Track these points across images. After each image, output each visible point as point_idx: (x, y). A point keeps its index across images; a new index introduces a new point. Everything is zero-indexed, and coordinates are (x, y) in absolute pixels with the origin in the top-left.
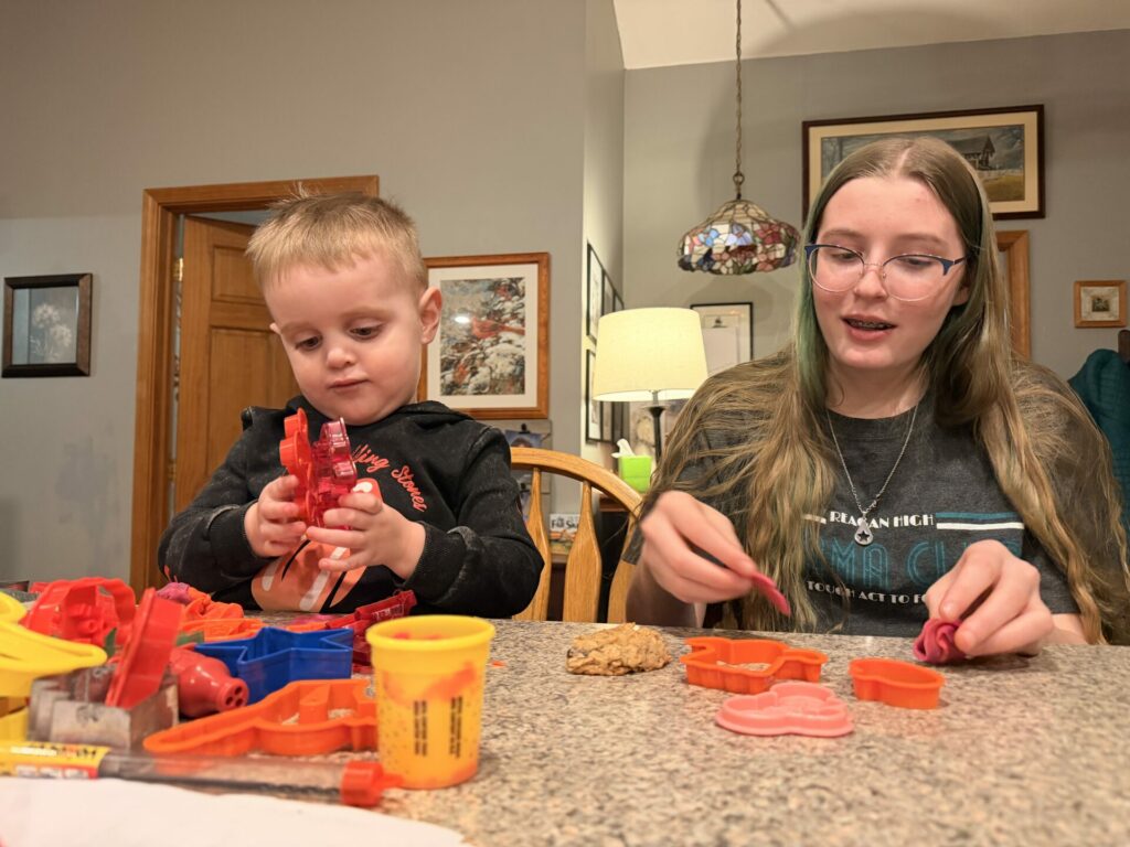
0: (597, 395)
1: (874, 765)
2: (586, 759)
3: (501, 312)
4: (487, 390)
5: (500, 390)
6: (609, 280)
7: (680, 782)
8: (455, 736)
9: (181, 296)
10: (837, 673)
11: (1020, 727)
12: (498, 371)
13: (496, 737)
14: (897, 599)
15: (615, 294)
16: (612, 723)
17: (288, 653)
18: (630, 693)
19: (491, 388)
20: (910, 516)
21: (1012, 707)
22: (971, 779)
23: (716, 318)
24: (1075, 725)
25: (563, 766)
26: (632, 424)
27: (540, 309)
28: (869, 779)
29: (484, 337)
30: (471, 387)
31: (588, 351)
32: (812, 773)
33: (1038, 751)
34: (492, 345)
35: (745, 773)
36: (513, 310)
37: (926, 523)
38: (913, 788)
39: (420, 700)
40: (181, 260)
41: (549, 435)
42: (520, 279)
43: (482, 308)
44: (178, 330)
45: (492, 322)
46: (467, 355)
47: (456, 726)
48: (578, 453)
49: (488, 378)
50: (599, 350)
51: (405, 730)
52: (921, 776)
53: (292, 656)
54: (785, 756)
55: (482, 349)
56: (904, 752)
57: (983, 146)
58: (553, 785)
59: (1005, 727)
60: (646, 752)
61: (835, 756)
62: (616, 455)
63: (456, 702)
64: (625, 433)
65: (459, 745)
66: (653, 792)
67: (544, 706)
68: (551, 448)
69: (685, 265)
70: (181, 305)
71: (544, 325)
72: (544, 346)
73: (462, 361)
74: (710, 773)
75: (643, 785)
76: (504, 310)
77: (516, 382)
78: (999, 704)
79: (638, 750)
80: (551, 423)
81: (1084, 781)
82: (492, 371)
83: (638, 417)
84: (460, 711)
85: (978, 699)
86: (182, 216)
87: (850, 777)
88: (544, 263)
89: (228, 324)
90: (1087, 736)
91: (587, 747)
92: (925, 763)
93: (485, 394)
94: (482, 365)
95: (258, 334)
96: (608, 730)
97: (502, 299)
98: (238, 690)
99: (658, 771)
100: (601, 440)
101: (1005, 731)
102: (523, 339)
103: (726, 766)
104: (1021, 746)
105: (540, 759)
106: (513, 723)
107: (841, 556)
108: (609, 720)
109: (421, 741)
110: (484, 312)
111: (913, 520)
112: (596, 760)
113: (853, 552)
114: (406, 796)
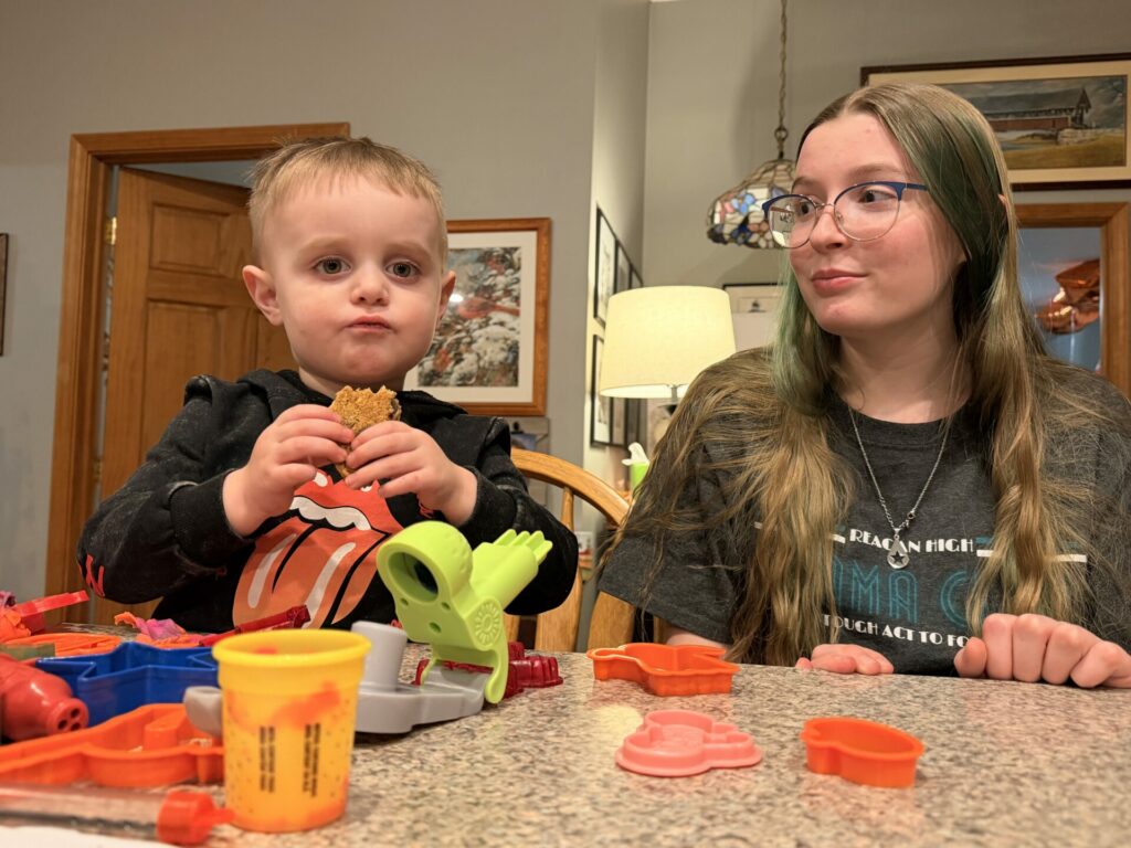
0: (606, 389)
1: (811, 815)
2: (470, 800)
3: (491, 288)
4: (473, 380)
5: (489, 381)
6: (623, 250)
7: (572, 827)
8: (310, 770)
9: (113, 261)
10: (810, 712)
11: (1004, 777)
12: (486, 358)
13: (374, 773)
14: (928, 636)
15: (632, 269)
16: (519, 761)
17: (145, 671)
18: (552, 728)
19: (478, 377)
20: (946, 539)
21: (1004, 754)
22: (922, 833)
23: (753, 300)
24: (1072, 776)
25: (441, 807)
26: (650, 425)
27: (538, 285)
28: (799, 830)
29: (470, 318)
30: (455, 376)
31: (595, 337)
32: (734, 821)
33: (1015, 803)
34: (481, 327)
35: (654, 820)
36: (506, 286)
37: (964, 549)
38: (849, 841)
39: (266, 725)
40: (114, 220)
41: (546, 436)
42: (516, 249)
43: (471, 283)
44: (109, 302)
45: (481, 300)
46: (451, 339)
47: (311, 758)
48: (579, 462)
49: (475, 367)
50: (609, 335)
51: (249, 760)
52: (863, 828)
53: (149, 674)
54: (709, 802)
55: (468, 331)
56: (853, 801)
57: (1078, 100)
58: (420, 827)
59: (987, 776)
60: (546, 794)
61: (770, 804)
62: (626, 462)
63: (312, 730)
64: (642, 437)
65: (315, 781)
66: (536, 838)
67: (445, 741)
68: (548, 452)
69: (716, 236)
70: (112, 273)
71: (543, 304)
72: (542, 330)
73: (445, 346)
74: (612, 819)
75: (527, 830)
76: (495, 285)
77: (508, 371)
78: (989, 750)
79: (537, 791)
80: (549, 421)
81: (1056, 838)
82: (479, 358)
83: (657, 418)
84: (317, 740)
85: (967, 744)
86: (116, 168)
87: (778, 826)
88: (545, 230)
89: (169, 297)
90: (1081, 788)
91: (477, 788)
92: (874, 814)
93: (472, 385)
94: (469, 350)
95: (204, 309)
96: (510, 768)
97: (494, 272)
98: (75, 712)
99: (552, 815)
100: (611, 444)
101: (985, 781)
102: (517, 321)
103: (634, 812)
104: (997, 798)
105: (416, 798)
106: (400, 758)
107: (862, 582)
108: (515, 758)
109: (268, 775)
110: (472, 287)
111: (949, 545)
112: (482, 801)
113: (877, 578)
114: (241, 836)
